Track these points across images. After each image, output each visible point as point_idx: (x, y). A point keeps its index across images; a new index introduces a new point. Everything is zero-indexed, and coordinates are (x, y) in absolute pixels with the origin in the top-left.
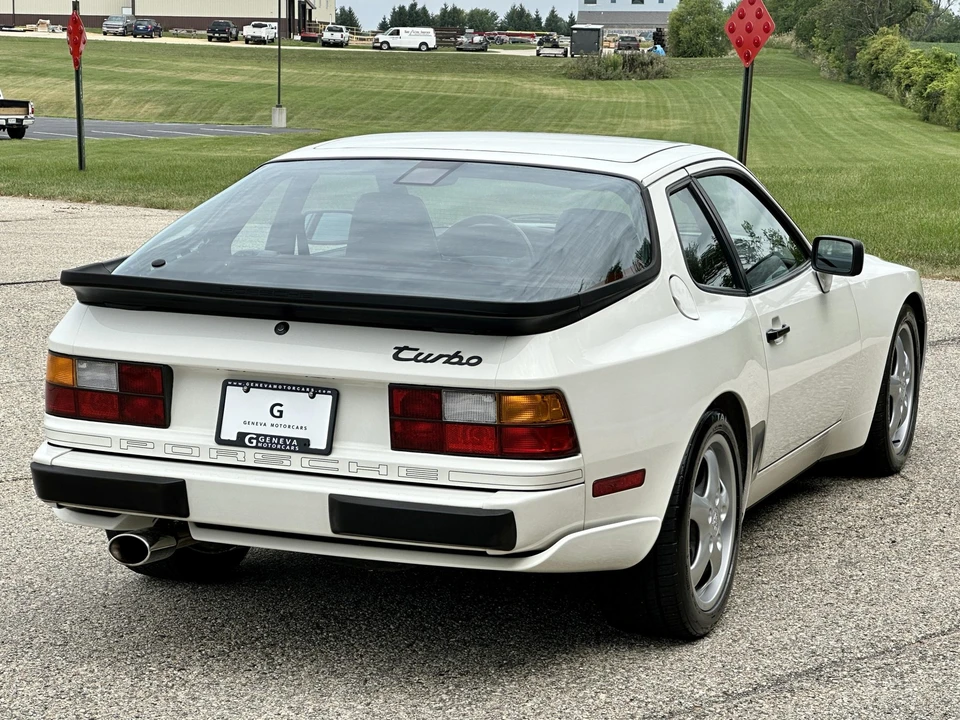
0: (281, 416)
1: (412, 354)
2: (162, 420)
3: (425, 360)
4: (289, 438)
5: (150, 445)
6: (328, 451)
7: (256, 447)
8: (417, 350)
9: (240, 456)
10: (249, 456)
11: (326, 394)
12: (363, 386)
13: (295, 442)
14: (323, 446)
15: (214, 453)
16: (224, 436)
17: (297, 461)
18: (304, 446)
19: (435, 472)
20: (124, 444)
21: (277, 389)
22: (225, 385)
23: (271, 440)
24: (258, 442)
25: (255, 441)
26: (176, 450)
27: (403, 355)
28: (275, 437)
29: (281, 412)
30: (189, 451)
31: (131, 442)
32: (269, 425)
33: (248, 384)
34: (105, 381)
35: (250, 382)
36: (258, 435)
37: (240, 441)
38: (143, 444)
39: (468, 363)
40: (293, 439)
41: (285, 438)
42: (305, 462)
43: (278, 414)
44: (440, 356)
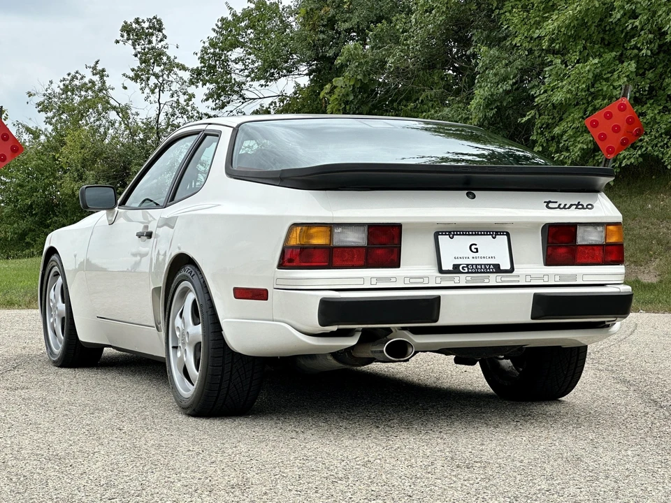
0: (477, 252)
1: (556, 205)
2: (397, 264)
3: (564, 208)
4: (487, 265)
5: (393, 280)
6: (512, 270)
7: (468, 273)
8: (556, 202)
9: (457, 280)
10: (462, 280)
11: (503, 235)
12: (525, 227)
13: (492, 267)
14: (508, 267)
15: (438, 280)
16: (444, 268)
17: (493, 279)
18: (497, 269)
19: (575, 276)
20: (374, 281)
21: (472, 235)
22: (437, 235)
23: (476, 267)
24: (468, 269)
25: (466, 269)
26: (412, 280)
27: (550, 205)
28: (479, 265)
29: (477, 249)
30: (421, 280)
31: (379, 279)
32: (471, 258)
33: (452, 233)
34: (355, 238)
35: (454, 232)
36: (468, 265)
37: (456, 270)
38: (388, 279)
39: (587, 208)
40: (490, 265)
41: (485, 265)
42: (499, 279)
43: (475, 250)
44: (571, 205)
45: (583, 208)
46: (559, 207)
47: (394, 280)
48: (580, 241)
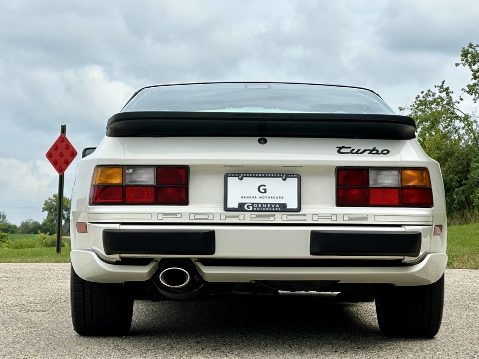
0: (265, 192)
1: (349, 150)
2: (185, 202)
3: (357, 153)
4: (273, 204)
5: (178, 215)
6: (298, 210)
7: (252, 211)
8: (350, 148)
9: (241, 217)
10: (247, 217)
11: (293, 177)
12: (317, 170)
13: (277, 206)
14: (295, 206)
15: (223, 217)
16: (229, 206)
17: (279, 217)
18: (283, 208)
19: (366, 216)
20: (161, 217)
21: (262, 177)
22: (226, 176)
23: (262, 206)
24: (253, 207)
25: (251, 208)
26: (197, 217)
27: (343, 150)
28: (264, 204)
29: (265, 190)
30: (206, 217)
31: (165, 215)
32: (258, 197)
33: (242, 175)
34: (145, 178)
35: (243, 174)
36: (253, 204)
37: (241, 208)
38: (174, 215)
39: (382, 153)
40: (276, 204)
41: (271, 204)
42: (284, 217)
43: (263, 191)
44: (365, 150)
45: (377, 153)
46: (351, 152)
47: (180, 216)
48: (372, 184)
